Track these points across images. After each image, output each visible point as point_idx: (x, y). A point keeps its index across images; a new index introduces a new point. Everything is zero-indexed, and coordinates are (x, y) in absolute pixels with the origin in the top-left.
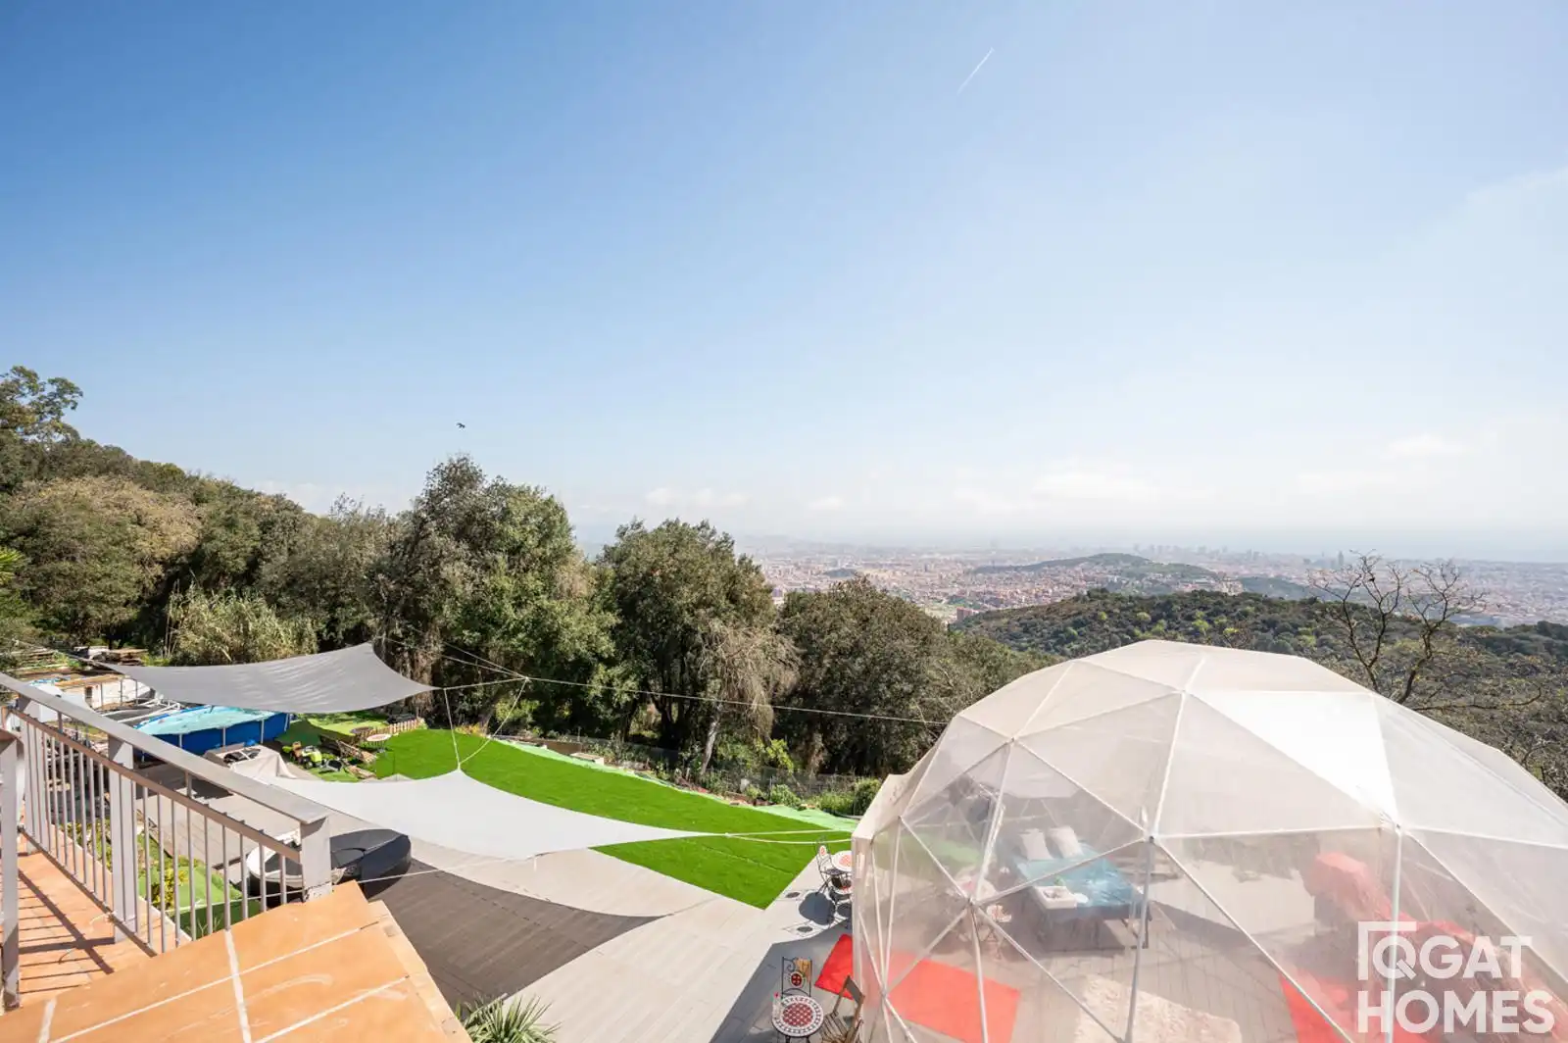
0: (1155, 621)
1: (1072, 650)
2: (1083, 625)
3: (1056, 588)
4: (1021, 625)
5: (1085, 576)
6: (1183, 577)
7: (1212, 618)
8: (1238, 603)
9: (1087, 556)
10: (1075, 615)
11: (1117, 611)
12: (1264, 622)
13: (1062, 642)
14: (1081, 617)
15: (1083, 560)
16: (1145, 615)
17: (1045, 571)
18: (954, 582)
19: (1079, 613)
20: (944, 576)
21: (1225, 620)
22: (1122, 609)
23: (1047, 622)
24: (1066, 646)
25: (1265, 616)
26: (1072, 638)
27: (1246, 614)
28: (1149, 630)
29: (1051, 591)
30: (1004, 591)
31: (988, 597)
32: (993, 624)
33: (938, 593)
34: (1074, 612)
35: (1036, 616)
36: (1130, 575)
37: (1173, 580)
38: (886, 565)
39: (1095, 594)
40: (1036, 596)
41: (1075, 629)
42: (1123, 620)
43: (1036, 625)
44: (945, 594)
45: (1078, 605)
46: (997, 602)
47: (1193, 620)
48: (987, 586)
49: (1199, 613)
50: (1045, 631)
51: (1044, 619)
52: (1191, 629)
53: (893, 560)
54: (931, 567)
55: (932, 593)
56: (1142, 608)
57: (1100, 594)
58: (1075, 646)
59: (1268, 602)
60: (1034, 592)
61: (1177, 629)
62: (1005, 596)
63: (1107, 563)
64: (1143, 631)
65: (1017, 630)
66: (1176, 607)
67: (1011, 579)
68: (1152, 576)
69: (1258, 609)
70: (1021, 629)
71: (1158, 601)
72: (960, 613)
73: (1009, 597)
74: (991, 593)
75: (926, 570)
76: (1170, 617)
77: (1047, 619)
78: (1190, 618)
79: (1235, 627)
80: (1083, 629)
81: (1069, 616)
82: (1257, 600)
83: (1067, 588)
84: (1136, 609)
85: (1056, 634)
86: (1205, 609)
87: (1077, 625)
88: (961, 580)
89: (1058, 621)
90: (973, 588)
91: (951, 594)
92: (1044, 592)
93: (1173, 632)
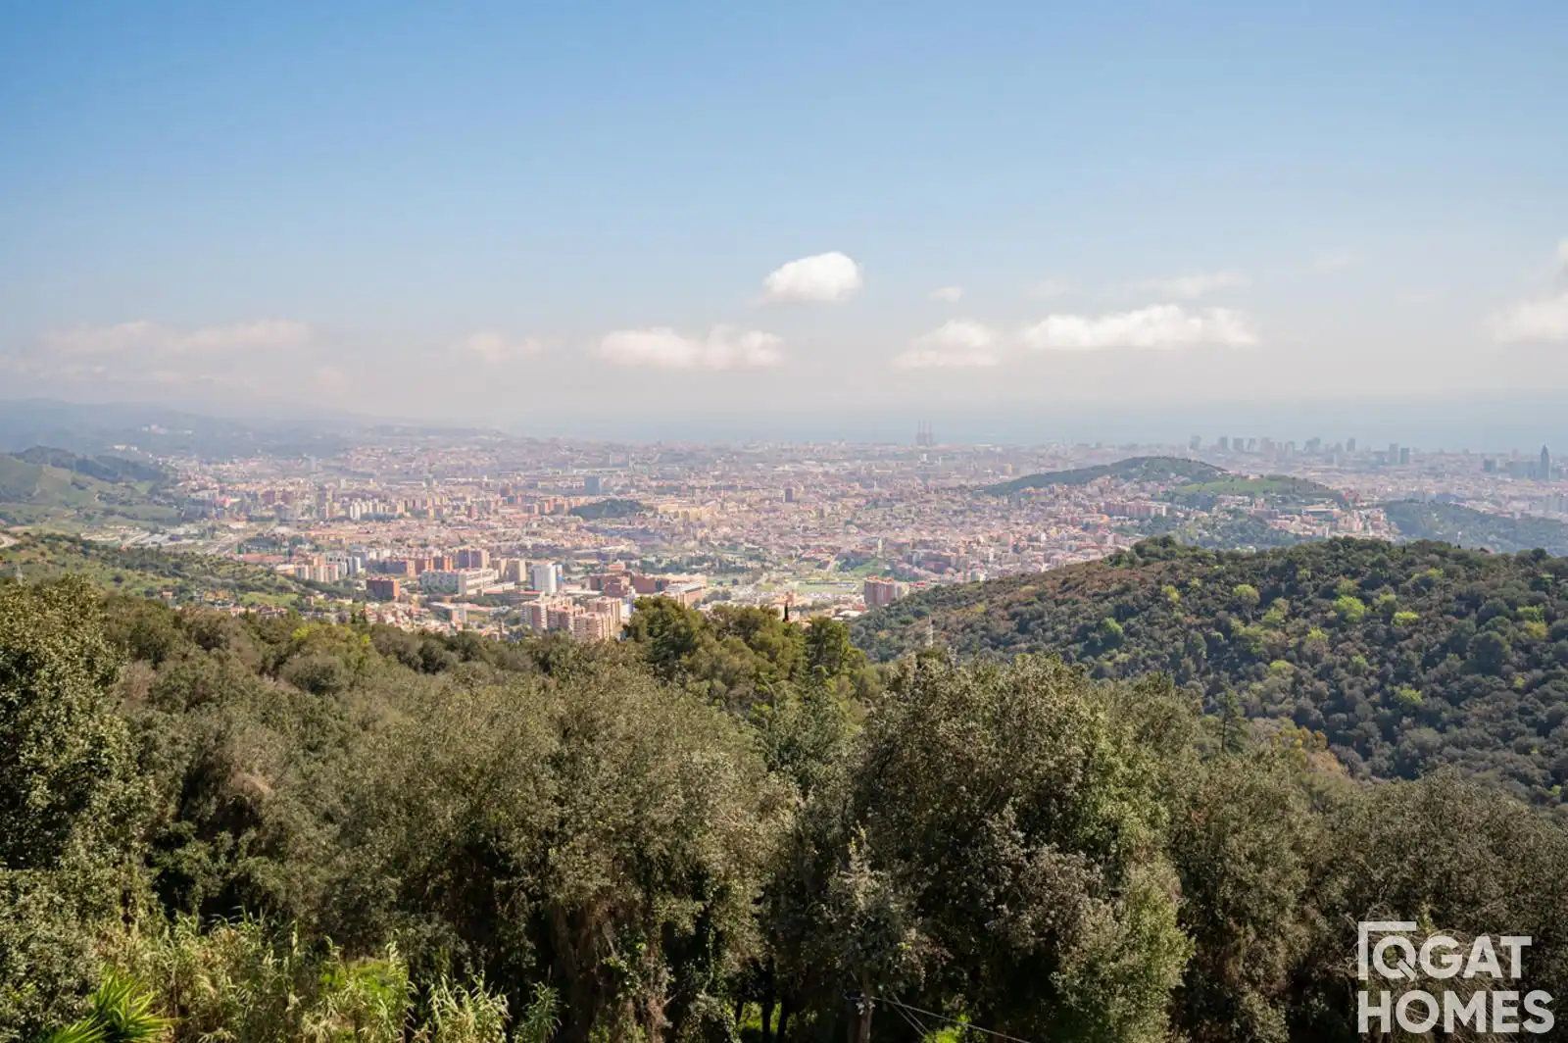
0: (1266, 601)
1: (1116, 664)
2: (1132, 613)
3: (1053, 531)
4: (1013, 617)
5: (1108, 505)
6: (1285, 501)
7: (1368, 593)
8: (1412, 563)
9: (1108, 462)
10: (1120, 593)
11: (1196, 582)
12: (1459, 597)
13: (1093, 649)
14: (1128, 598)
15: (1102, 470)
16: (1246, 589)
17: (1029, 495)
18: (848, 523)
19: (1127, 589)
20: (828, 510)
21: (1392, 597)
22: (1205, 579)
23: (1063, 608)
24: (1103, 657)
25: (1459, 586)
26: (1112, 641)
27: (1428, 583)
28: (1257, 618)
29: (1043, 537)
30: (953, 540)
31: (922, 552)
32: (955, 616)
33: (818, 548)
34: (1115, 587)
35: (1040, 597)
36: (1191, 501)
37: (1267, 508)
38: (704, 489)
39: (1154, 548)
40: (1016, 549)
41: (1119, 621)
42: (1209, 601)
43: (1041, 616)
44: (834, 550)
45: (1121, 571)
46: (940, 565)
47: (1336, 597)
48: (918, 530)
49: (1347, 583)
50: (1061, 628)
51: (1057, 604)
52: (1332, 614)
53: (716, 478)
54: (799, 492)
55: (806, 547)
56: (1242, 576)
57: (1161, 550)
58: (1122, 657)
59: (1462, 558)
60: (1011, 539)
61: (1306, 616)
62: (955, 550)
63: (1147, 476)
64: (1246, 622)
65: (1004, 627)
66: (1305, 572)
67: (961, 512)
68: (1231, 501)
69: (1449, 574)
70: (1013, 624)
71: (1270, 562)
72: (871, 591)
73: (962, 551)
74: (924, 544)
75: (789, 499)
76: (1292, 591)
77: (1064, 602)
78: (1330, 594)
79: (1415, 609)
80: (1132, 621)
81: (1107, 597)
82: (1443, 555)
83: (1075, 531)
84: (1231, 578)
85: (1082, 634)
86: (1354, 575)
87: (1121, 614)
88: (865, 518)
89: (1086, 605)
90: (890, 535)
91: (846, 549)
92: (1031, 539)
93: (1302, 622)
